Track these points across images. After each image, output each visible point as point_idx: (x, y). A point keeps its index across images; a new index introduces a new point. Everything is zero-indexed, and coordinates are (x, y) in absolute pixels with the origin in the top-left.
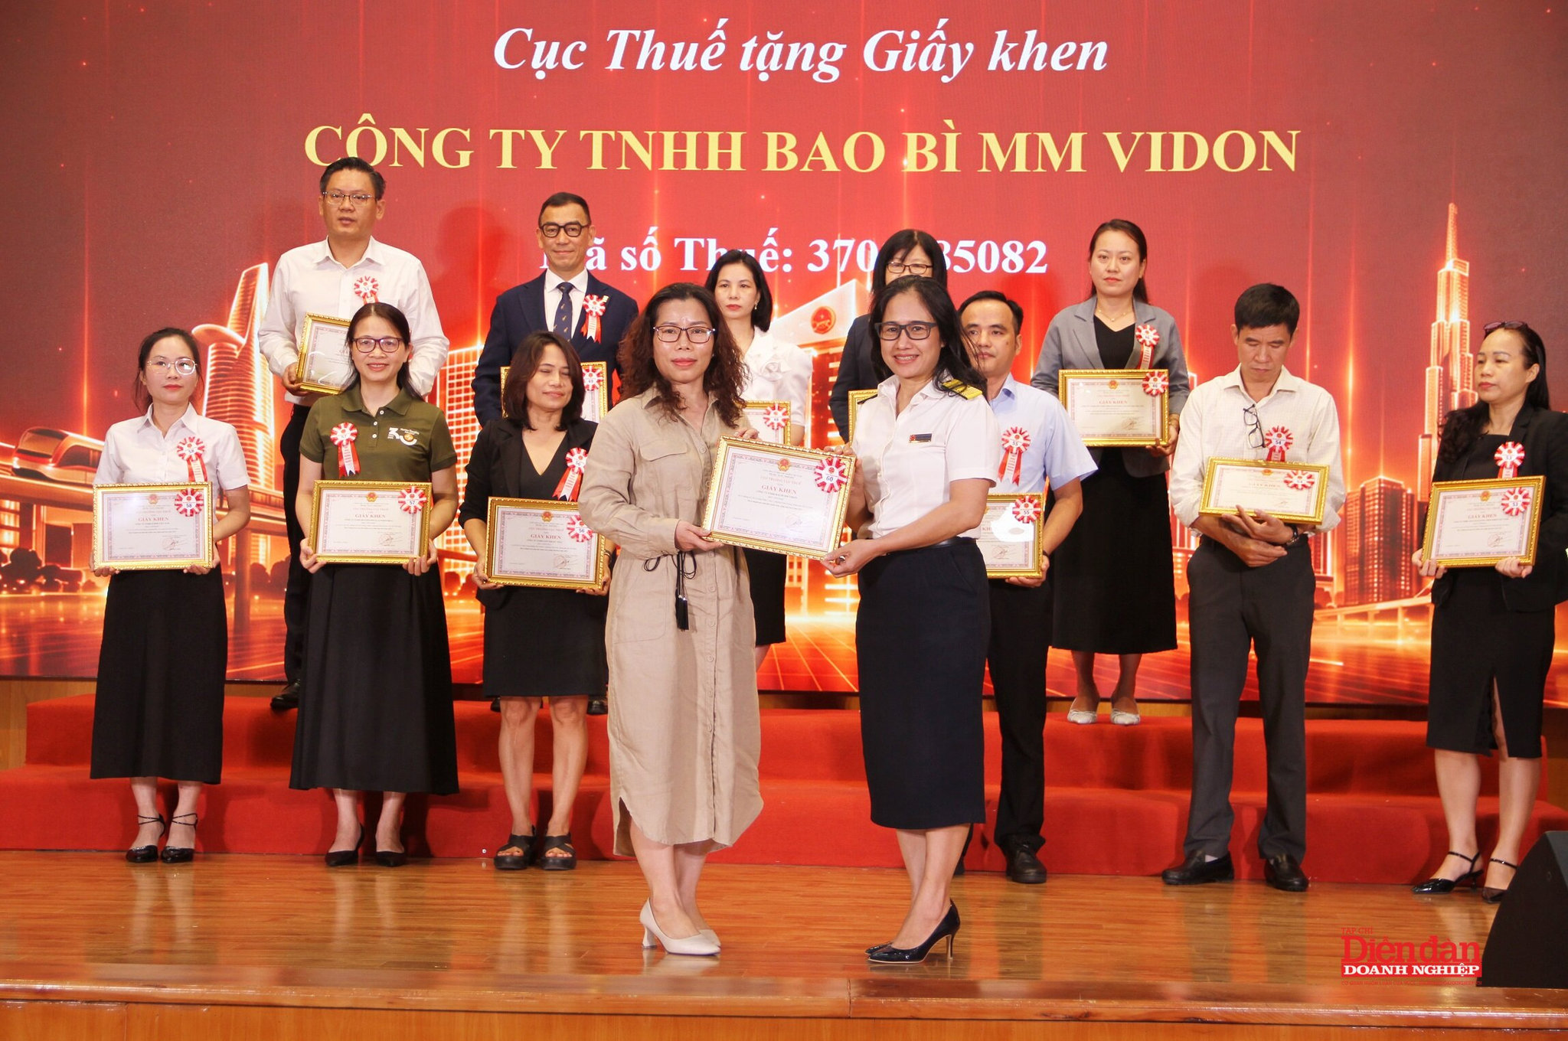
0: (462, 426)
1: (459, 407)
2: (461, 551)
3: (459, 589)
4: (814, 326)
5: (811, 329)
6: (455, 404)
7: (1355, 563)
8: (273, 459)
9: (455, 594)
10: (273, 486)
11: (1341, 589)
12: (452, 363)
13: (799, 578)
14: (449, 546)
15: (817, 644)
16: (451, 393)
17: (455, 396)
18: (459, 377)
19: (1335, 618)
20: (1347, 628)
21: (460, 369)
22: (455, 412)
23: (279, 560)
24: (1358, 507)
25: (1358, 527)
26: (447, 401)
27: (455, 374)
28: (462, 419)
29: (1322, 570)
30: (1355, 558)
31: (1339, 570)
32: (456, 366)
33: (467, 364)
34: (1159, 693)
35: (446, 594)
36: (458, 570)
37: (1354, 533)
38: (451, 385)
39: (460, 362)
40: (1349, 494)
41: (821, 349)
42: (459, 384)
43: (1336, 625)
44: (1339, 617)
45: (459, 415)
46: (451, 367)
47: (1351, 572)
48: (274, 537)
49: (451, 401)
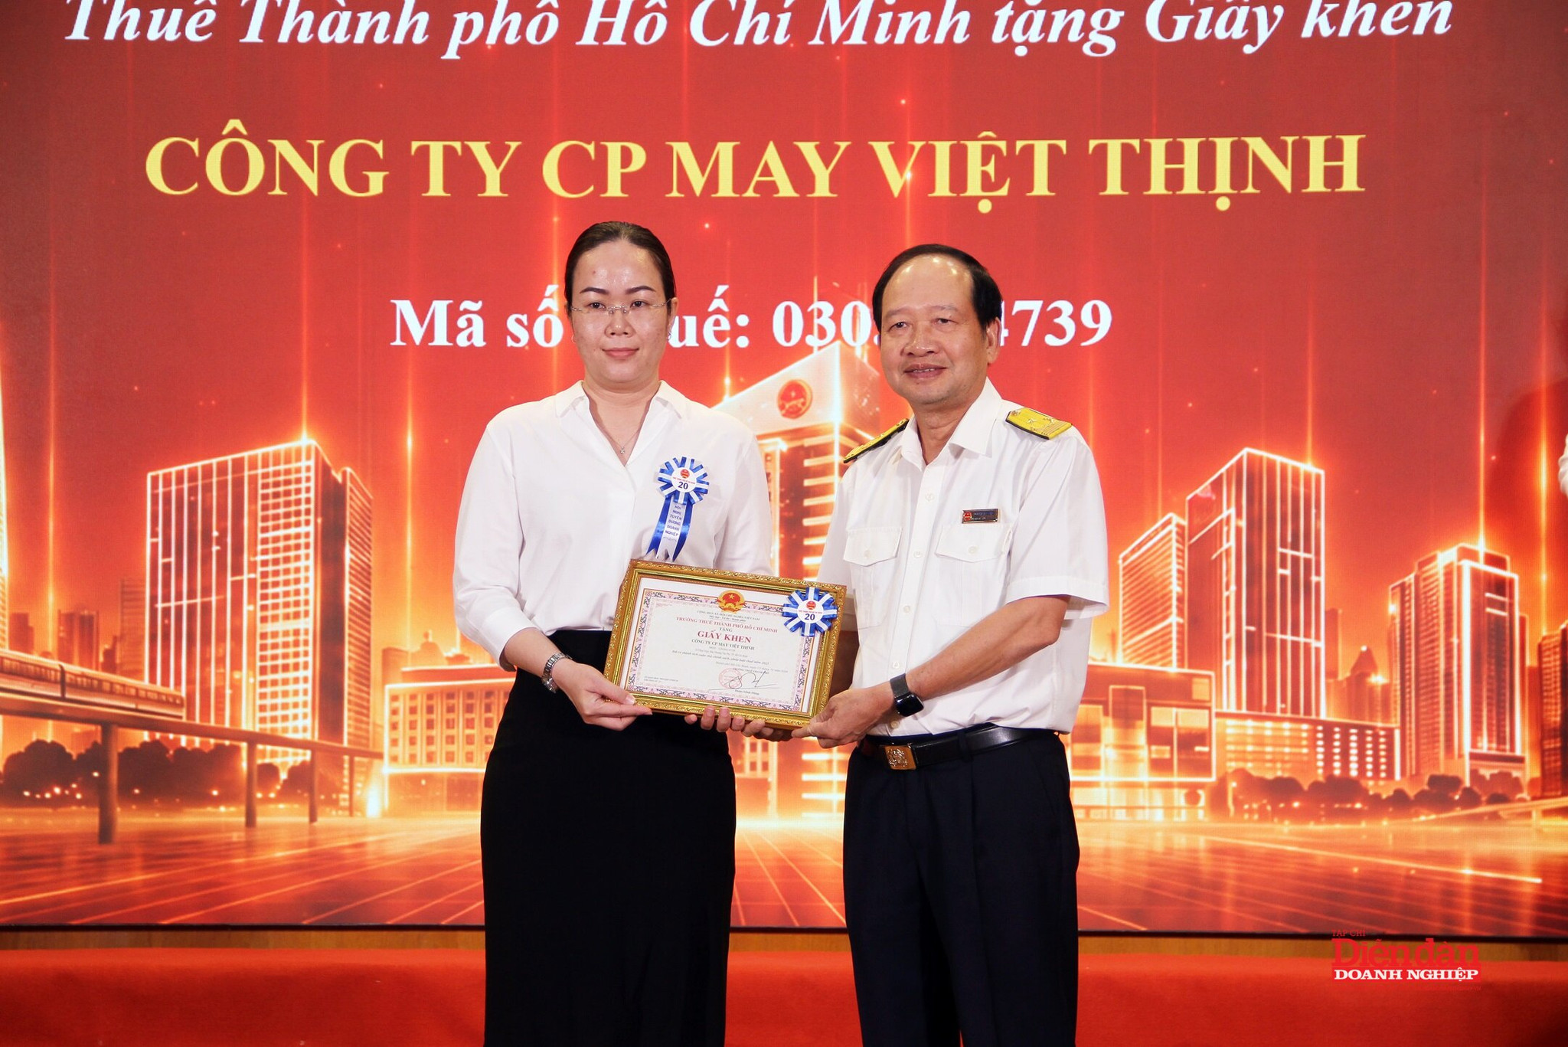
0: (281, 555)
1: (276, 528)
2: (280, 734)
3: (278, 787)
4: (782, 407)
5: (777, 413)
6: (270, 524)
7: (1555, 737)
8: (7, 606)
9: (272, 795)
10: (7, 644)
11: (1537, 774)
12: (265, 465)
13: (765, 766)
14: (263, 726)
15: (792, 860)
16: (265, 508)
17: (271, 512)
18: (277, 484)
19: (1528, 815)
20: (1546, 830)
21: (277, 474)
22: (271, 534)
23: (15, 751)
24: (1558, 656)
25: (1558, 684)
26: (259, 518)
27: (271, 480)
28: (281, 544)
29: (1508, 747)
30: (1555, 730)
31: (1532, 747)
32: (271, 469)
33: (287, 466)
34: (1279, 924)
35: (259, 795)
36: (277, 761)
37: (1552, 693)
38: (265, 497)
39: (277, 463)
40: (1544, 638)
41: (792, 440)
42: (276, 495)
43: (1529, 826)
44: (1534, 814)
45: (276, 540)
46: (265, 470)
47: (1550, 750)
48: (9, 718)
49: (265, 519)
